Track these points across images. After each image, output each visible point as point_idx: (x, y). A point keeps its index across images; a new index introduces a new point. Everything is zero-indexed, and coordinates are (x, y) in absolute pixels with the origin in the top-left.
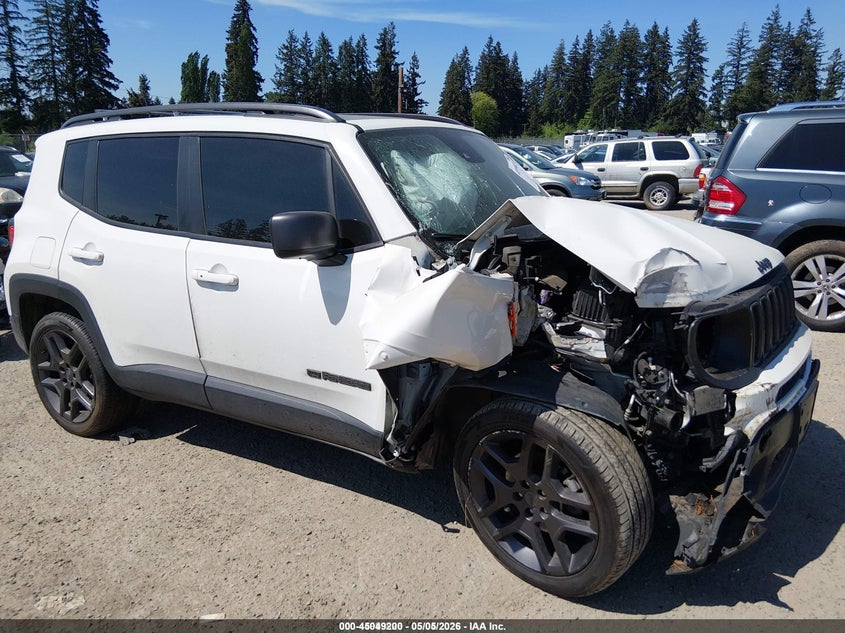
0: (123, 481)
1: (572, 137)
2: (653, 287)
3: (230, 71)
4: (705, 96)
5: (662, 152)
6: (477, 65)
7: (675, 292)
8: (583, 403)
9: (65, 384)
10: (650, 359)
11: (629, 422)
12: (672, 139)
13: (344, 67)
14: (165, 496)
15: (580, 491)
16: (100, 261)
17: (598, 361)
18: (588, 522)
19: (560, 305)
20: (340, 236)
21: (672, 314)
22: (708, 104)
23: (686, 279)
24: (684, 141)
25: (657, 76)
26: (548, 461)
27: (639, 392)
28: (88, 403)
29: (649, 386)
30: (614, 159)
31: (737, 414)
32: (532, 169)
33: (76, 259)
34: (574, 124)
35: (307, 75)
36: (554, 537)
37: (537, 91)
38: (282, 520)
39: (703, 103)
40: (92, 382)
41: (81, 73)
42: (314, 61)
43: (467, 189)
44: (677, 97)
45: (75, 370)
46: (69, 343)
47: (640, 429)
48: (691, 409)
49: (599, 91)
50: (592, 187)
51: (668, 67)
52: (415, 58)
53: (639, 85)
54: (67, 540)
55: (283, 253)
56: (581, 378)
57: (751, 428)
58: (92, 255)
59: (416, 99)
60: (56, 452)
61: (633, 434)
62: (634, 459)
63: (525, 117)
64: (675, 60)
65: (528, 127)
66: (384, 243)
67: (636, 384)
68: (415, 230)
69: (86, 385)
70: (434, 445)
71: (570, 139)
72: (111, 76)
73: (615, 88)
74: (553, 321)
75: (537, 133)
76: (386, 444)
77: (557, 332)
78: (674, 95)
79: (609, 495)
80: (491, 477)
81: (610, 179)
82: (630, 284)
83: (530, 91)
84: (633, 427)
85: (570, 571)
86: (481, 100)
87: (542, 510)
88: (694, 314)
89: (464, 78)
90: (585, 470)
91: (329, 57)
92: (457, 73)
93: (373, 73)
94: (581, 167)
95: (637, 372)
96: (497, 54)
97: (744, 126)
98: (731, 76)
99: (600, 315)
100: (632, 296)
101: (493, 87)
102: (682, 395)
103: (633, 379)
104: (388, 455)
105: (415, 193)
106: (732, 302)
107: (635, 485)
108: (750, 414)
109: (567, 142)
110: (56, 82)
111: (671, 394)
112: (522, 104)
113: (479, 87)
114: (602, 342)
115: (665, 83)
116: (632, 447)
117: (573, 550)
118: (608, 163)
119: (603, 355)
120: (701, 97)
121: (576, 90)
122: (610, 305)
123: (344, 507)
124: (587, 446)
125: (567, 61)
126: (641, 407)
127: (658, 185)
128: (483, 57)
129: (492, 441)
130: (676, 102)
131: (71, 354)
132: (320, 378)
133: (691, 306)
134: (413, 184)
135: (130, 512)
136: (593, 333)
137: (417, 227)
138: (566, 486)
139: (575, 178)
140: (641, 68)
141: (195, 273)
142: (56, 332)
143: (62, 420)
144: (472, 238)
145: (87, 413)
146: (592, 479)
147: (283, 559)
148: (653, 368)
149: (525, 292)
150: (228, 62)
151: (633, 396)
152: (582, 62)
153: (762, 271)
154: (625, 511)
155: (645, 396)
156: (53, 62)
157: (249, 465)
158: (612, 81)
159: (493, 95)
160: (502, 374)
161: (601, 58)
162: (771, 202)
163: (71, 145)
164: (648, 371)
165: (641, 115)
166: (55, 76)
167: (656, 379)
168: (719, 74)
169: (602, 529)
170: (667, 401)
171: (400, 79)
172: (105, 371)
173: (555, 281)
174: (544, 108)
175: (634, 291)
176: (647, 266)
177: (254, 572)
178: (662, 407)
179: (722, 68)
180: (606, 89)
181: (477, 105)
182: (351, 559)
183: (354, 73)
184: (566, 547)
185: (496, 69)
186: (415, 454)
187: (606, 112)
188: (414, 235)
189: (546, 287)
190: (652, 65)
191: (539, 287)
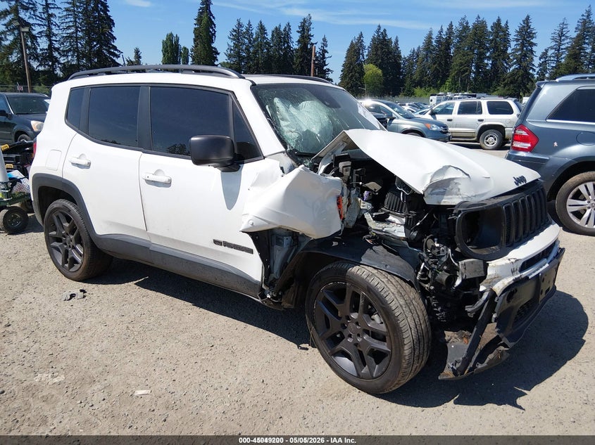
0: (98, 309)
1: (435, 97)
2: (437, 191)
3: (196, 46)
4: (534, 70)
5: (494, 109)
6: (369, 44)
7: (452, 195)
8: (386, 266)
9: (65, 246)
10: (436, 239)
11: (420, 280)
12: (502, 100)
13: (275, 45)
14: (123, 318)
15: (382, 323)
16: (88, 166)
17: (399, 239)
18: (386, 344)
19: (377, 201)
20: (236, 152)
21: (448, 210)
22: (536, 76)
23: (459, 187)
24: (511, 101)
25: (499, 55)
26: (361, 302)
27: (426, 260)
28: (79, 259)
29: (434, 257)
30: (459, 113)
31: (488, 278)
32: (398, 118)
33: (73, 164)
34: (438, 88)
35: (249, 50)
36: (365, 354)
37: (412, 64)
38: (196, 337)
39: (533, 75)
40: (82, 245)
41: (95, 46)
42: (254, 41)
43: (325, 125)
44: (513, 70)
45: (72, 237)
46: (68, 220)
47: (427, 285)
48: (462, 274)
49: (457, 65)
50: (441, 132)
51: (507, 49)
52: (324, 40)
53: (486, 61)
54: (58, 342)
55: (198, 162)
56: (389, 250)
57: (499, 287)
58: (84, 162)
59: (325, 68)
60: (57, 289)
61: (422, 289)
62: (418, 304)
63: (402, 82)
64: (513, 44)
65: (404, 90)
66: (264, 158)
67: (424, 255)
68: (284, 150)
69: (78, 247)
70: (294, 292)
71: (434, 98)
72: (115, 48)
73: (468, 63)
74: (371, 212)
75: (410, 94)
76: (262, 290)
77: (374, 219)
78: (511, 69)
79: (398, 325)
80: (328, 312)
81: (456, 127)
82: (420, 189)
83: (407, 64)
84: (423, 284)
85: (374, 376)
86: (371, 69)
87: (359, 335)
88: (461, 209)
89: (359, 54)
90: (383, 308)
91: (264, 38)
92: (355, 50)
93: (295, 50)
94: (435, 118)
95: (426, 247)
96: (384, 37)
97: (540, 90)
98: (553, 57)
99: (402, 208)
100: (421, 196)
101: (380, 61)
102: (456, 264)
103: (422, 251)
104: (263, 296)
105: (287, 126)
106: (489, 203)
107: (417, 320)
108: (498, 278)
109: (431, 100)
110: (78, 51)
111: (448, 262)
112: (401, 73)
113: (370, 61)
114: (403, 227)
115: (505, 60)
116: (417, 296)
117: (377, 363)
118: (455, 115)
119: (403, 235)
120: (531, 71)
121: (440, 64)
122: (409, 202)
123: (237, 331)
124: (385, 292)
125: (434, 43)
126: (428, 271)
127: (490, 132)
128: (374, 40)
129: (329, 289)
130: (513, 74)
131: (69, 227)
132: (221, 245)
133: (460, 204)
134: (286, 120)
135: (101, 328)
136: (397, 220)
137: (286, 148)
138: (373, 320)
139: (429, 125)
140: (488, 50)
141: (144, 175)
142: (61, 212)
143: (63, 270)
144: (321, 155)
145: (79, 266)
146: (388, 314)
147: (193, 361)
148: (437, 245)
149: (353, 192)
150: (195, 40)
151: (423, 264)
152: (445, 44)
153: (517, 184)
154: (409, 337)
155: (430, 263)
156: (77, 38)
157: (179, 303)
158: (466, 58)
159: (380, 66)
160: (335, 244)
161: (458, 42)
162: (556, 144)
163: (74, 91)
164: (434, 247)
165: (485, 83)
166: (77, 47)
167: (439, 253)
168: (544, 55)
169: (393, 347)
170: (445, 268)
171: (313, 54)
172: (91, 239)
173: (374, 186)
174: (416, 77)
175: (422, 193)
176: (432, 177)
177: (173, 367)
178: (441, 271)
179: (547, 51)
180: (461, 64)
181: (367, 73)
182: (237, 362)
183: (281, 49)
184: (373, 359)
185: (382, 48)
186: (281, 297)
187: (461, 81)
188: (283, 152)
189: (367, 189)
190: (496, 48)
191: (363, 189)
